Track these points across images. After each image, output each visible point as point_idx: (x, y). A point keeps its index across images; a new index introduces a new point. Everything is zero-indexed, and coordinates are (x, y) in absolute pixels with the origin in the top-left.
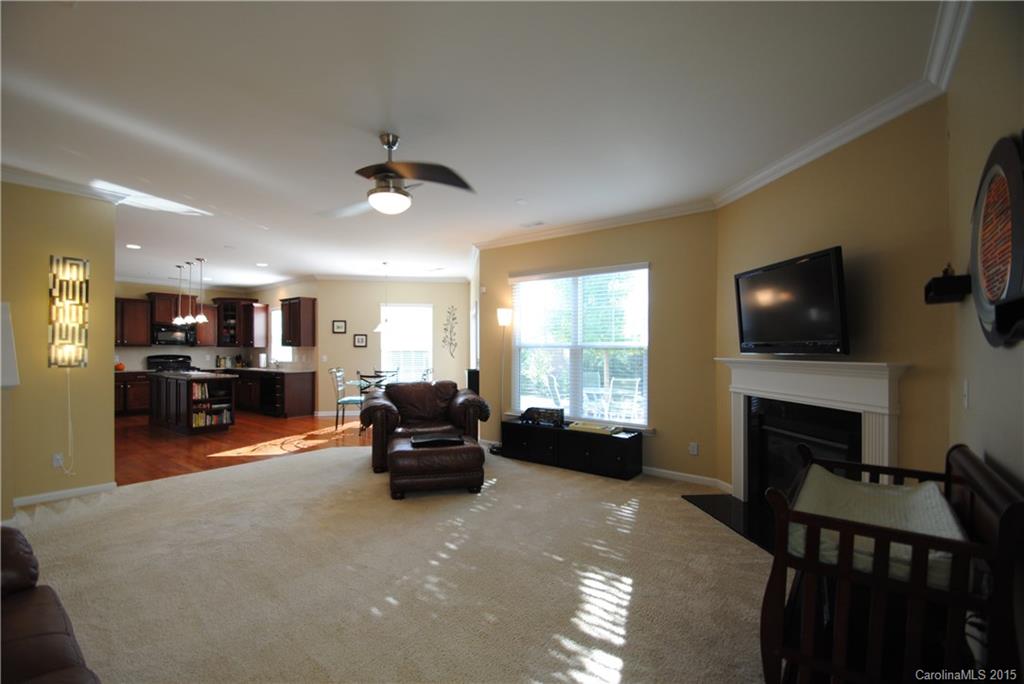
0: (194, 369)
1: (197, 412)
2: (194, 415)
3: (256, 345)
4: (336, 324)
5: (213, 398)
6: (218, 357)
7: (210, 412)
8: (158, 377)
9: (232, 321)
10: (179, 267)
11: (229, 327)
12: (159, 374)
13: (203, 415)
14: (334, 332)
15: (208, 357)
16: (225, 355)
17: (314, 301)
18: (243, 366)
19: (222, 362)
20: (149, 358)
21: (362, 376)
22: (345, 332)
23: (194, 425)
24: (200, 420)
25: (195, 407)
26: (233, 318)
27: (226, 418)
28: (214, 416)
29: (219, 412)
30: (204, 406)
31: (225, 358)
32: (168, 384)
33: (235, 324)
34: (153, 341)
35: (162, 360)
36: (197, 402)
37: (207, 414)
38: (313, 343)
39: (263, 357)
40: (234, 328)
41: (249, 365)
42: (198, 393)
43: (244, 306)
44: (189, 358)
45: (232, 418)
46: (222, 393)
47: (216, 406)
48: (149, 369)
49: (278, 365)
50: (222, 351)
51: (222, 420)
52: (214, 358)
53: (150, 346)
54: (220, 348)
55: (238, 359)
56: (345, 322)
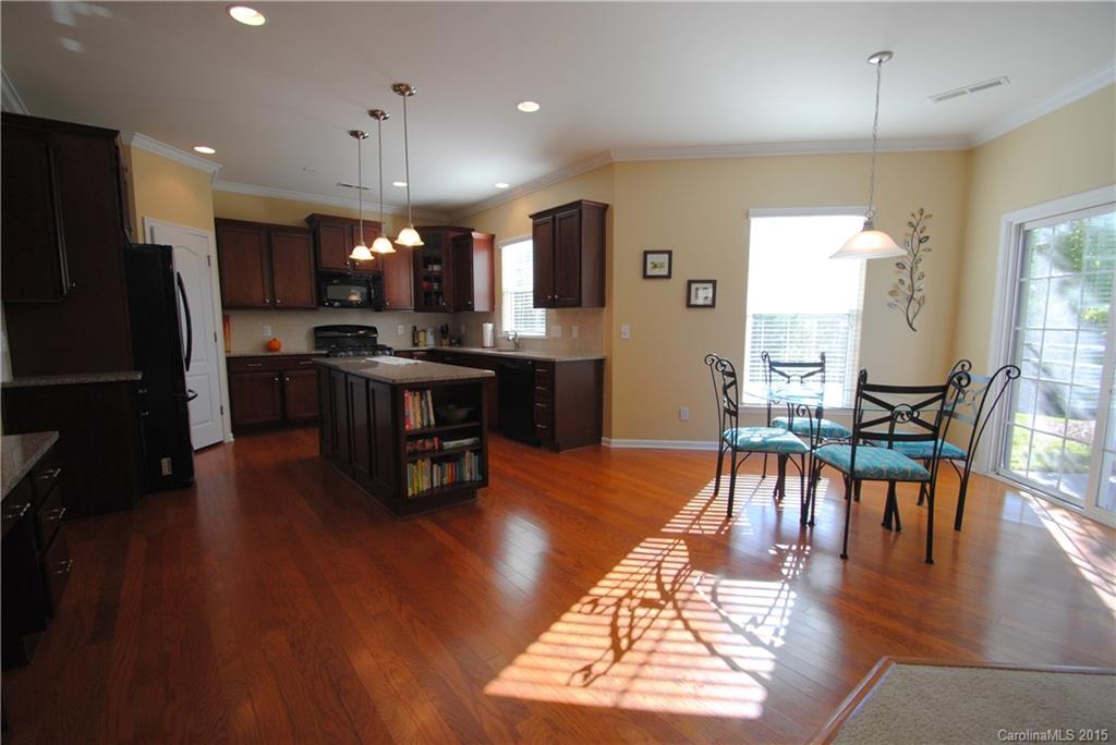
0: (384, 350)
1: (415, 456)
2: (410, 467)
3: (476, 310)
4: (650, 258)
5: (444, 427)
6: (415, 328)
7: (440, 458)
8: (330, 368)
9: (436, 268)
10: (355, 134)
11: (429, 278)
12: (332, 362)
13: (426, 464)
14: (646, 276)
15: (401, 330)
16: (424, 327)
17: (603, 210)
18: (451, 344)
19: (422, 335)
20: (317, 329)
21: (772, 365)
22: (669, 276)
23: (410, 493)
24: (421, 479)
25: (409, 448)
26: (437, 261)
27: (469, 469)
28: (447, 466)
29: (454, 457)
30: (429, 445)
31: (424, 331)
32: (349, 387)
33: (441, 272)
34: (320, 302)
35: (336, 334)
36: (415, 436)
37: (433, 461)
38: (601, 300)
39: (489, 327)
40: (438, 279)
41: (460, 342)
42: (416, 414)
43: (453, 239)
44: (374, 330)
45: (483, 468)
46: (462, 413)
47: (452, 444)
48: (317, 348)
49: (519, 342)
50: (421, 319)
51: (461, 474)
52: (410, 330)
53: (315, 309)
54: (420, 314)
55: (443, 332)
56: (670, 253)
